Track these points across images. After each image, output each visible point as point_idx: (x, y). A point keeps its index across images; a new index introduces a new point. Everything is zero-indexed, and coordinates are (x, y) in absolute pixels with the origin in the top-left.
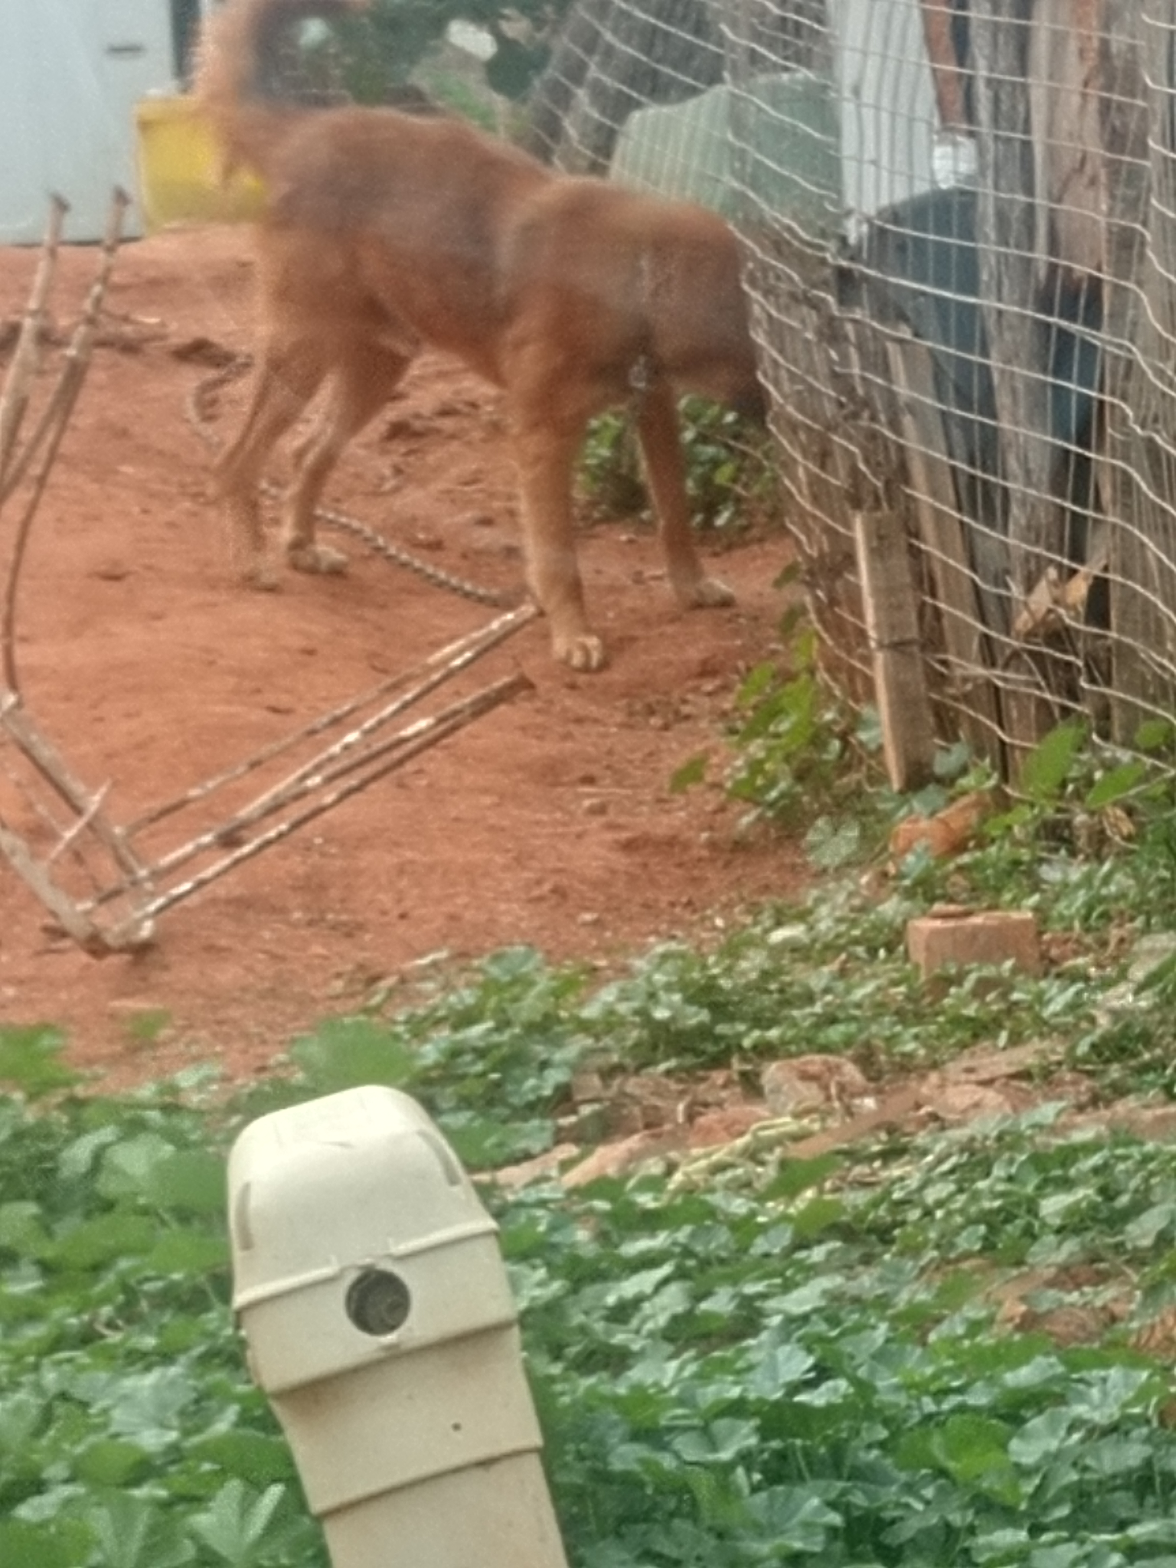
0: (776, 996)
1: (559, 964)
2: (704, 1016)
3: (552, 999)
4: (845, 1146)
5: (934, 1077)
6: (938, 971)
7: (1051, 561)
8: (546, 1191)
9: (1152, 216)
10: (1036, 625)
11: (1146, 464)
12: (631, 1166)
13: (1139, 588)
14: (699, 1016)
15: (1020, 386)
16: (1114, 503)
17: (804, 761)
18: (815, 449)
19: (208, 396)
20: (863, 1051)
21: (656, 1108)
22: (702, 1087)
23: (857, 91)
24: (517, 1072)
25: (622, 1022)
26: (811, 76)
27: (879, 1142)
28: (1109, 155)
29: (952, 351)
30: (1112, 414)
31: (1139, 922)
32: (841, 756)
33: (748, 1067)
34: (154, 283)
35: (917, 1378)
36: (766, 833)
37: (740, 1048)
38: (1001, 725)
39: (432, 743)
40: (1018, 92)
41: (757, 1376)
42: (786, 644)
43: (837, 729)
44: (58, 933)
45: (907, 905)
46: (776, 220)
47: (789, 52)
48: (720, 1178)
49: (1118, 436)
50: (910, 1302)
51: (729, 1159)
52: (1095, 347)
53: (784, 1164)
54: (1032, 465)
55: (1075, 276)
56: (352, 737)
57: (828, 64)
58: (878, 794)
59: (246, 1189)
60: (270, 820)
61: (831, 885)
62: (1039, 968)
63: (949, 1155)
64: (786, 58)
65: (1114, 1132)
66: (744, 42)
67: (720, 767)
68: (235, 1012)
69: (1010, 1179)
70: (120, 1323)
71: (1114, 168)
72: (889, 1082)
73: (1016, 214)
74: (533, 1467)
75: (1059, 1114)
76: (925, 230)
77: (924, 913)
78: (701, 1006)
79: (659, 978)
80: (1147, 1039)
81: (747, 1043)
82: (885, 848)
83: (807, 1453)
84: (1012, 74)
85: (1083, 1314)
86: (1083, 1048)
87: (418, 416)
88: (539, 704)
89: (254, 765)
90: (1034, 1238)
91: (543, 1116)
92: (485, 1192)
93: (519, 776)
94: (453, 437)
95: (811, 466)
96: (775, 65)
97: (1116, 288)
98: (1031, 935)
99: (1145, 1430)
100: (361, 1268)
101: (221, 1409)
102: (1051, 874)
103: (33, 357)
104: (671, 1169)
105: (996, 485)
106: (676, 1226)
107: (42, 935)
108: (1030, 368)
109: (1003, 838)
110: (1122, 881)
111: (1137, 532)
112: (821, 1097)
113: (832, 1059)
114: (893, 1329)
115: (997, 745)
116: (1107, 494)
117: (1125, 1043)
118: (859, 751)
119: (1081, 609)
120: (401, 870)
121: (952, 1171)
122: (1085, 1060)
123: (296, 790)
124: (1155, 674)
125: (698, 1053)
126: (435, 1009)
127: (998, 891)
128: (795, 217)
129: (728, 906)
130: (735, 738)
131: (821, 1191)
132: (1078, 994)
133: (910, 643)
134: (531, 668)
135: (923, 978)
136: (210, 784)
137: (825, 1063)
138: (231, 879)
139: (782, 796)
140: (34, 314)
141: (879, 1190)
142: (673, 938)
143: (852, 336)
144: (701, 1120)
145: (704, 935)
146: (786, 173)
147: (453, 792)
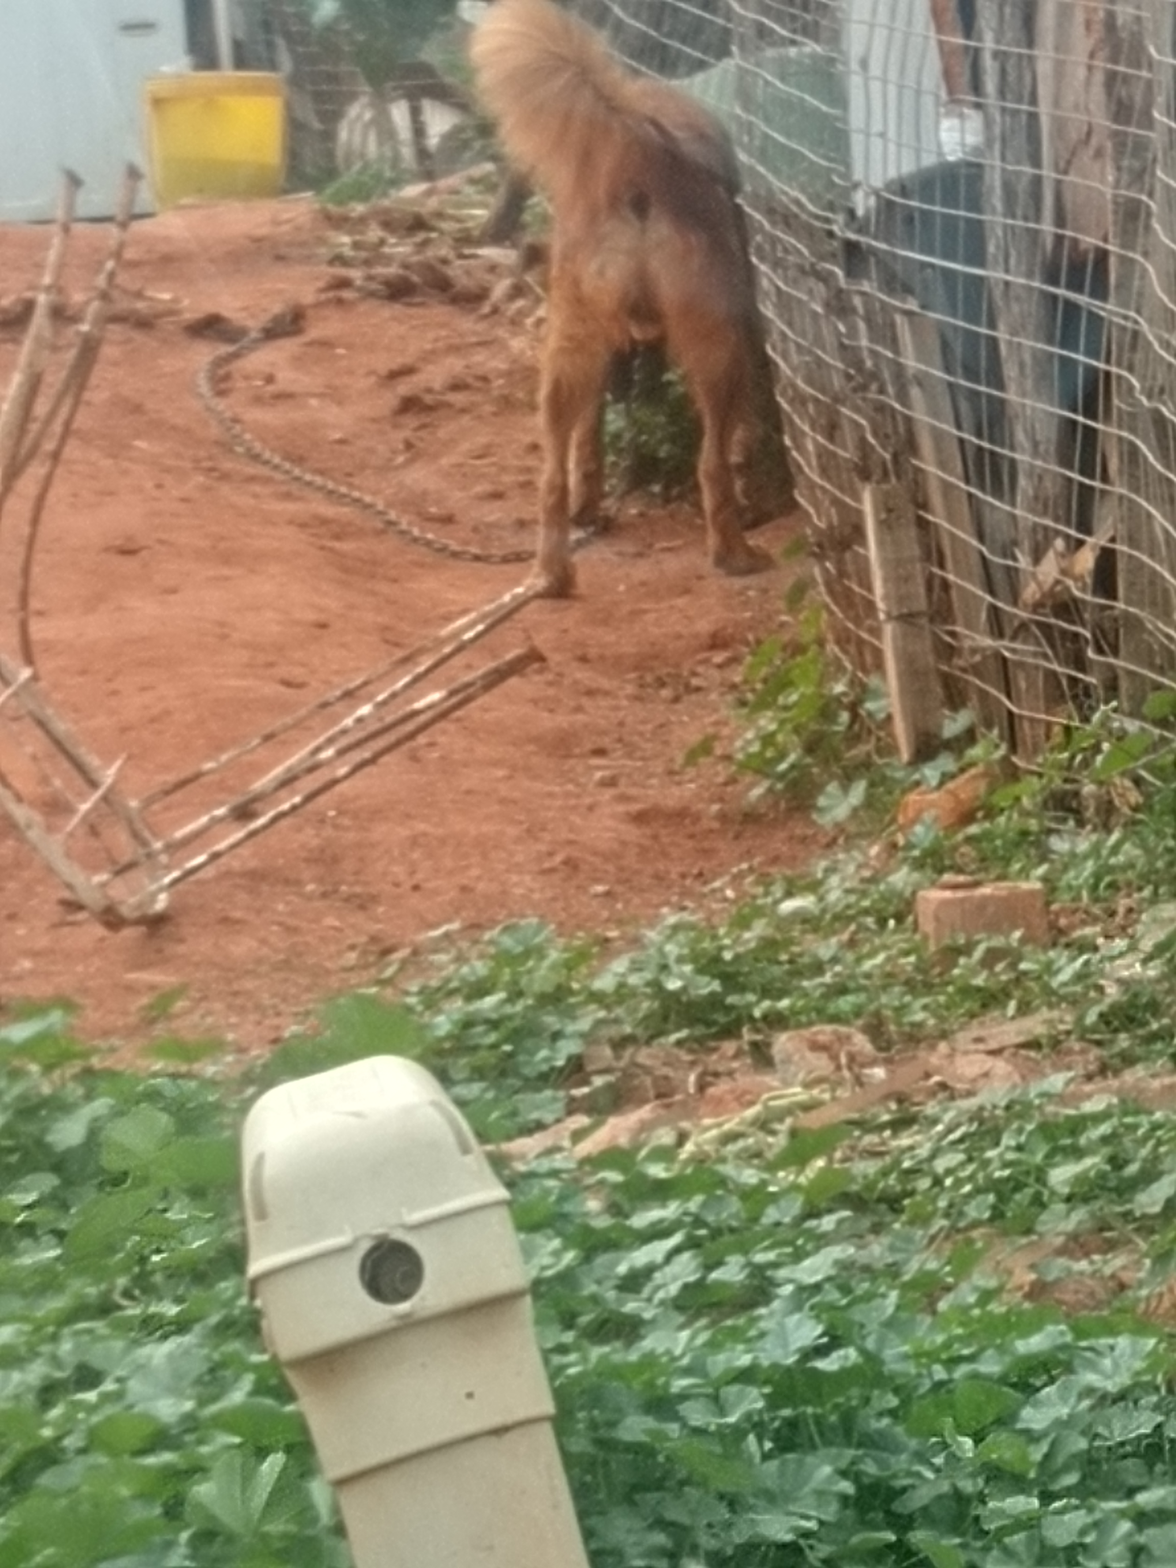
0: (787, 967)
1: (572, 936)
2: (716, 986)
3: (564, 972)
4: (855, 1116)
5: (943, 1047)
6: (947, 941)
7: (1058, 533)
8: (558, 1161)
9: (1158, 187)
10: (1044, 595)
11: (1152, 435)
12: (643, 1136)
13: (1145, 558)
14: (710, 986)
15: (1027, 358)
16: (1120, 472)
17: (815, 732)
18: (823, 421)
19: (221, 372)
20: (875, 1022)
21: (666, 1078)
22: (714, 1057)
23: (864, 64)
24: (529, 1043)
25: (633, 993)
26: (818, 49)
27: (889, 1111)
28: (1115, 127)
29: (961, 323)
30: (1119, 385)
31: (1147, 892)
32: (850, 726)
33: (759, 1037)
34: (167, 259)
35: (927, 1346)
36: (776, 804)
37: (751, 1019)
38: (1009, 696)
39: (443, 715)
40: (1025, 63)
41: (768, 1343)
42: (795, 618)
43: (845, 700)
44: (73, 906)
45: (916, 876)
46: (785, 193)
47: (798, 25)
48: (732, 1148)
49: (1123, 406)
50: (920, 1269)
51: (742, 1128)
52: (1101, 319)
53: (794, 1133)
54: (1039, 437)
55: (1082, 247)
56: (365, 710)
57: (835, 38)
58: (887, 765)
59: (260, 1159)
60: (283, 793)
61: (841, 856)
62: (1047, 939)
63: (958, 1125)
64: (794, 31)
65: (1123, 1101)
66: (751, 15)
67: (731, 739)
68: (249, 984)
69: (1019, 1148)
70: (137, 1292)
71: (1120, 141)
72: (899, 1052)
73: (1022, 187)
74: (546, 1434)
75: (1068, 1083)
76: (932, 202)
77: (933, 884)
78: (714, 976)
79: (672, 949)
80: (1154, 1008)
81: (757, 1013)
82: (894, 820)
83: (818, 1420)
84: (1018, 45)
85: (1089, 1282)
86: (1091, 1017)
87: (429, 390)
88: (550, 677)
89: (268, 738)
90: (1043, 1206)
91: (556, 1087)
92: (498, 1162)
93: (531, 748)
94: (463, 411)
95: (820, 438)
96: (783, 38)
97: (1123, 260)
98: (1039, 904)
99: (1154, 1399)
100: (377, 1237)
101: (237, 1378)
102: (1059, 844)
103: (47, 333)
104: (682, 1138)
105: (1003, 456)
106: (686, 1196)
107: (59, 909)
108: (1037, 339)
109: (1011, 807)
110: (1130, 850)
111: (1145, 504)
112: (832, 1067)
113: (843, 1029)
114: (901, 1297)
115: (1005, 714)
116: (1113, 465)
117: (1131, 1012)
118: (867, 721)
119: (1089, 580)
120: (414, 841)
121: (961, 1140)
122: (1094, 1029)
123: (309, 763)
124: (1162, 645)
125: (708, 1024)
126: (448, 980)
127: (1007, 861)
128: (803, 190)
129: (739, 877)
130: (745, 711)
131: (830, 1161)
132: (1087, 963)
133: (918, 614)
134: (542, 641)
135: (932, 947)
136: (224, 758)
137: (835, 1033)
138: (244, 851)
139: (793, 767)
140: (48, 289)
141: (888, 1159)
142: (683, 909)
143: (861, 310)
144: (711, 1091)
145: (715, 906)
146: (795, 146)
147: (466, 765)
